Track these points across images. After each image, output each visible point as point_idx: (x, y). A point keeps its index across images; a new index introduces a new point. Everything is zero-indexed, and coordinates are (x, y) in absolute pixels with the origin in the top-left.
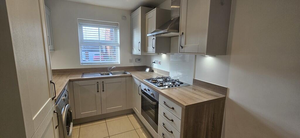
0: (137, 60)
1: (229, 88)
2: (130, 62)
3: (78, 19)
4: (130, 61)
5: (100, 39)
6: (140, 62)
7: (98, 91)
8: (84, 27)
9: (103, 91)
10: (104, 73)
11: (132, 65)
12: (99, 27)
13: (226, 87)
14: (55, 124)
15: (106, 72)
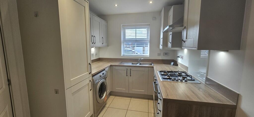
0: (164, 54)
1: (241, 94)
2: (158, 56)
3: (122, 25)
4: (158, 54)
5: (137, 37)
6: (168, 56)
7: (127, 76)
8: (126, 30)
9: (131, 76)
10: (135, 62)
11: (160, 58)
12: (136, 28)
13: (239, 93)
14: (90, 88)
15: (136, 63)
